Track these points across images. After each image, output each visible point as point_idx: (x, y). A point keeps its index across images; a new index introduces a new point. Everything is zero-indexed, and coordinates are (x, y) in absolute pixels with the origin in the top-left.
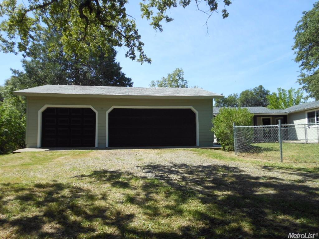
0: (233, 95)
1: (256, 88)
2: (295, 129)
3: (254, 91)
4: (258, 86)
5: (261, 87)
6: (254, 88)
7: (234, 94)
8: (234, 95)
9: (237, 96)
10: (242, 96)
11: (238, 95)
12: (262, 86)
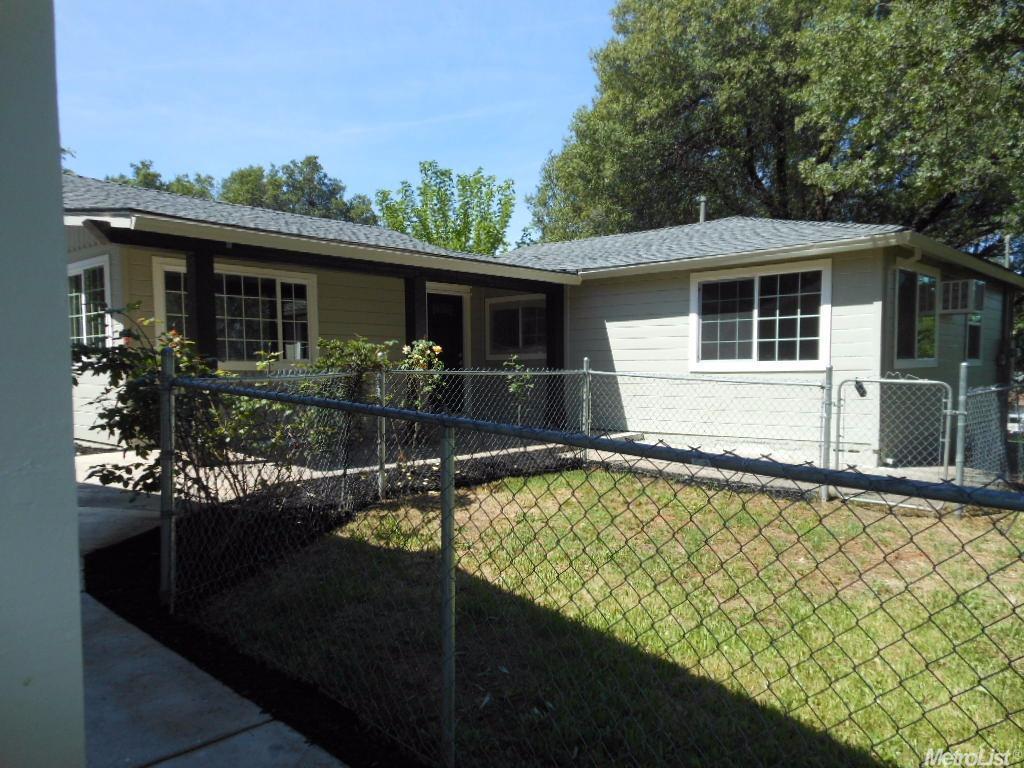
0: (192, 178)
1: (295, 165)
2: (615, 377)
3: (284, 178)
4: (300, 158)
5: (312, 164)
6: (287, 162)
7: (199, 176)
8: (199, 180)
9: (212, 185)
10: (236, 186)
11: (214, 182)
12: (319, 161)
